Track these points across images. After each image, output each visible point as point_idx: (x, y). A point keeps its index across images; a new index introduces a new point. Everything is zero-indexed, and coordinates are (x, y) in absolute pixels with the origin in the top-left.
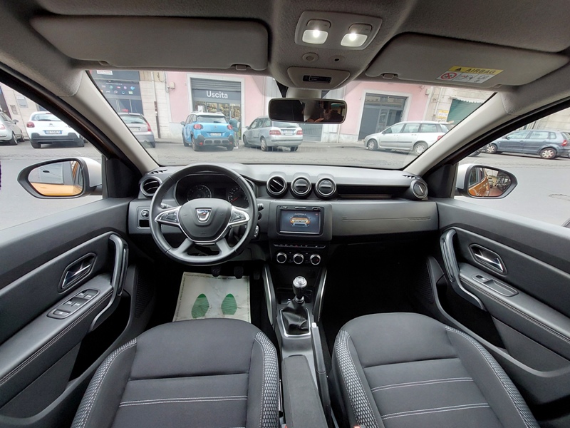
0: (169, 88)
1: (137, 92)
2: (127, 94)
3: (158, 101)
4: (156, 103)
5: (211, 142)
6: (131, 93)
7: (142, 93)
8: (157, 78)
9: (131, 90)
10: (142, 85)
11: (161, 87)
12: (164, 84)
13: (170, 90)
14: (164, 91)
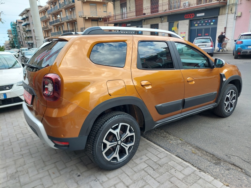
0: (237, 17)
1: (216, 23)
2: (210, 24)
3: (228, 26)
4: (225, 28)
5: (247, 52)
6: (212, 24)
7: (218, 23)
8: (230, 11)
9: (212, 22)
10: (220, 18)
11: (231, 17)
12: (234, 14)
13: (237, 18)
14: (233, 19)
